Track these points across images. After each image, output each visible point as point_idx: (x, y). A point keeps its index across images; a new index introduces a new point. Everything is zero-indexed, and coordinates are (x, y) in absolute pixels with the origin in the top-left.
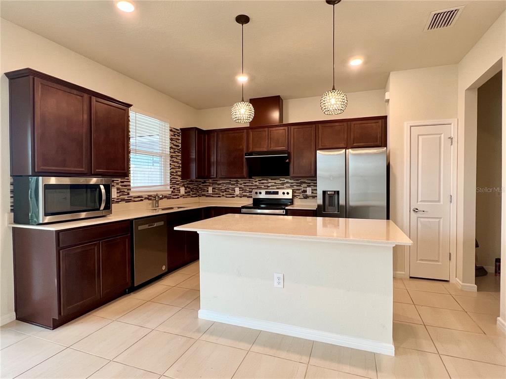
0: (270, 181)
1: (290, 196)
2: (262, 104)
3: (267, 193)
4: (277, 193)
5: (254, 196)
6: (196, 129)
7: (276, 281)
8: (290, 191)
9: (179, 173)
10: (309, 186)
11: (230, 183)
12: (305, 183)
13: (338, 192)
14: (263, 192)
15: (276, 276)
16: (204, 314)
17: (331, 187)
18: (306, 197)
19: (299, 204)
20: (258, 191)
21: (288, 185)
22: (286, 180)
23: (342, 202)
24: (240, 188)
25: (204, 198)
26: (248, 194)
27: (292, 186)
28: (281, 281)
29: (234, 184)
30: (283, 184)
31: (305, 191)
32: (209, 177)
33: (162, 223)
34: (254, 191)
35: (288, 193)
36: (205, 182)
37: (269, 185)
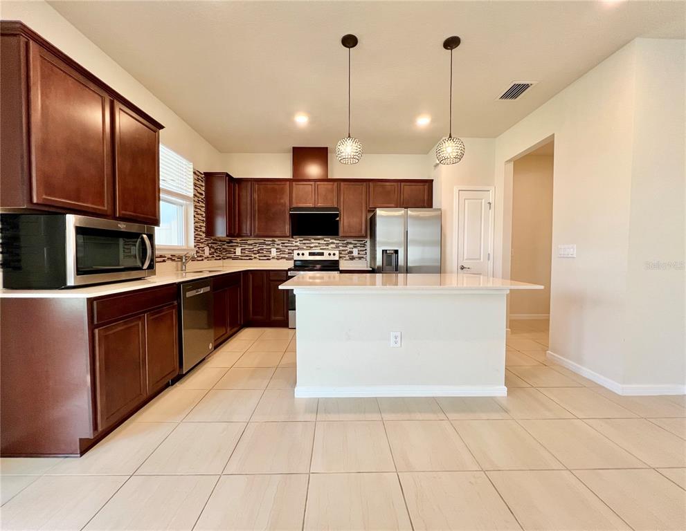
0: (313, 241)
1: (336, 258)
2: (301, 155)
3: (311, 254)
4: (322, 254)
5: (296, 257)
6: (227, 175)
7: (392, 340)
8: (337, 253)
9: (204, 229)
10: (355, 247)
11: (264, 244)
12: (351, 243)
13: (396, 252)
14: (307, 253)
15: (393, 335)
16: (303, 392)
17: (390, 248)
18: (352, 258)
19: (344, 265)
20: (301, 252)
21: (334, 246)
22: (331, 241)
23: (401, 262)
24: (277, 249)
25: (230, 260)
26: (287, 256)
27: (337, 247)
28: (399, 339)
29: (269, 245)
30: (327, 245)
31: (351, 252)
32: (239, 235)
33: (208, 289)
34: (296, 252)
35: (334, 254)
36: (230, 242)
37: (312, 245)
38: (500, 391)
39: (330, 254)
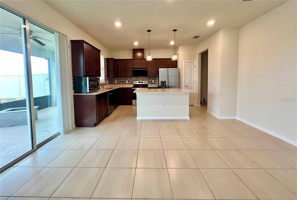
0: (139, 78)
1: (147, 83)
3: (139, 82)
4: (142, 82)
5: (134, 83)
6: (113, 59)
7: (160, 105)
8: (147, 82)
10: (153, 80)
11: (124, 79)
12: (152, 79)
13: (165, 82)
14: (137, 82)
15: (160, 104)
16: (138, 118)
17: (163, 80)
18: (152, 83)
19: (149, 86)
20: (136, 82)
21: (146, 79)
22: (145, 78)
23: (167, 85)
24: (128, 81)
25: (113, 85)
26: (131, 83)
27: (147, 80)
28: (162, 105)
29: (126, 79)
30: (144, 79)
31: (152, 81)
32: (117, 77)
34: (134, 82)
35: (146, 82)
36: (114, 79)
37: (139, 79)
38: (188, 118)
39: (145, 82)
